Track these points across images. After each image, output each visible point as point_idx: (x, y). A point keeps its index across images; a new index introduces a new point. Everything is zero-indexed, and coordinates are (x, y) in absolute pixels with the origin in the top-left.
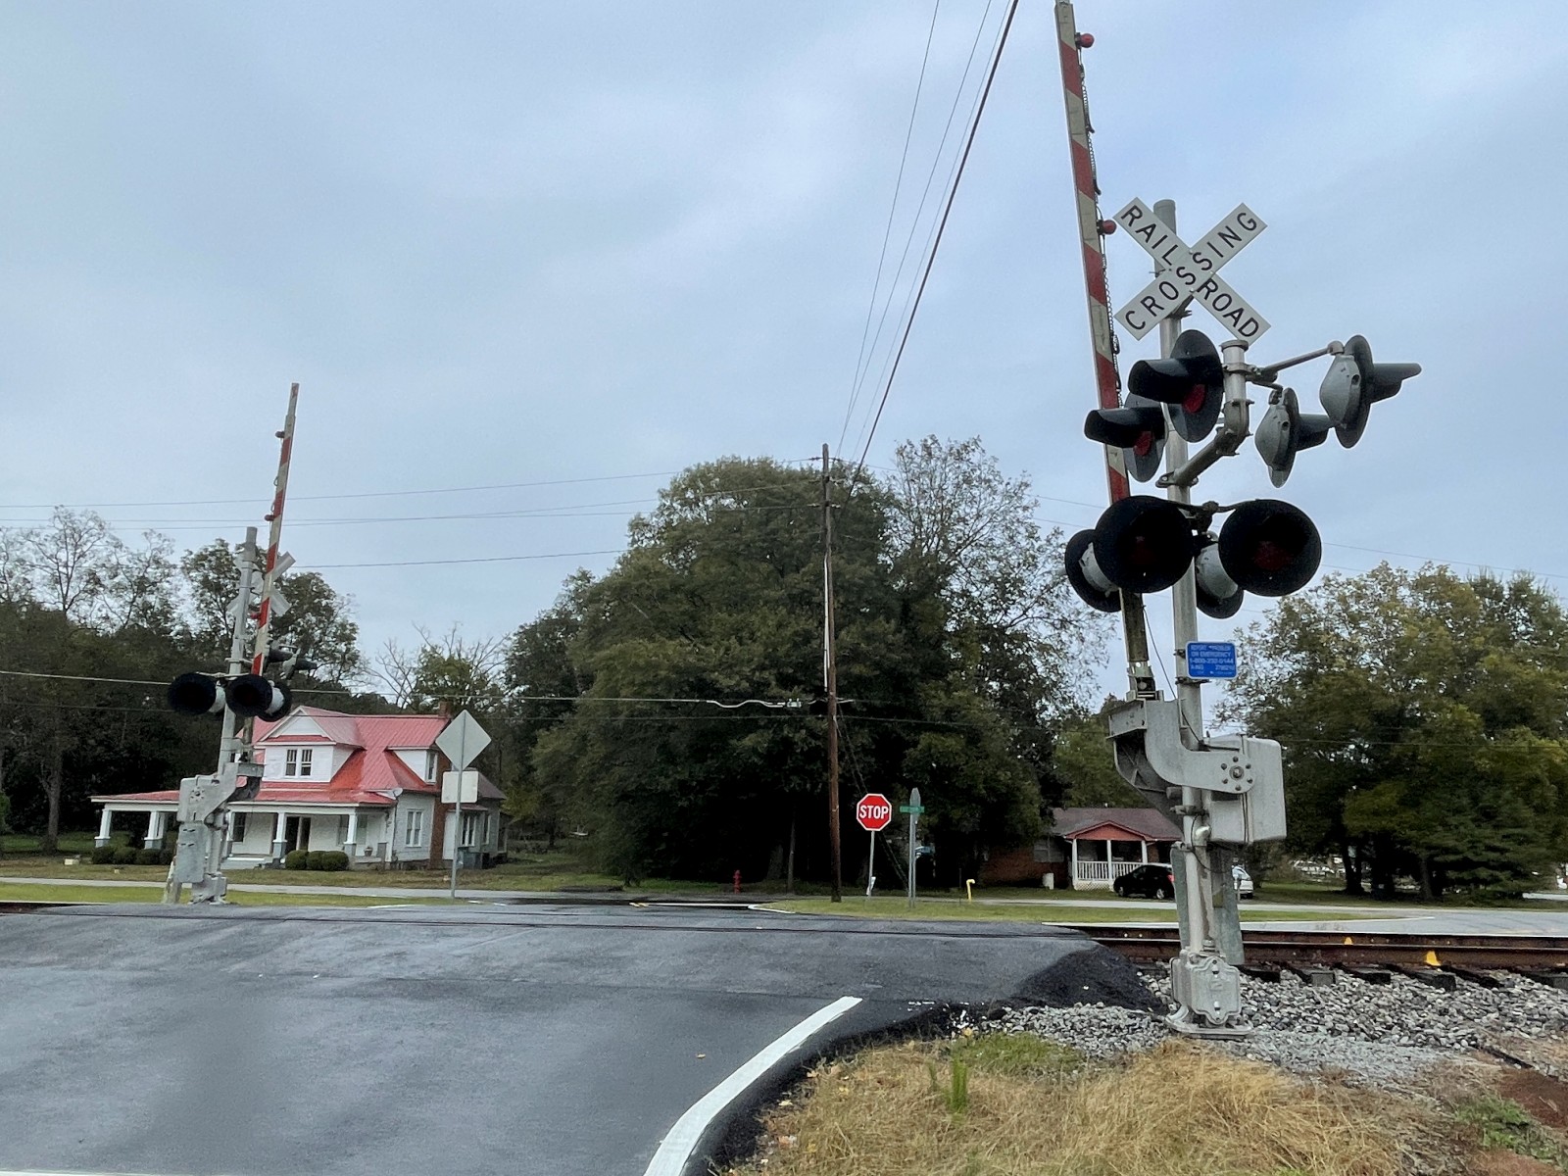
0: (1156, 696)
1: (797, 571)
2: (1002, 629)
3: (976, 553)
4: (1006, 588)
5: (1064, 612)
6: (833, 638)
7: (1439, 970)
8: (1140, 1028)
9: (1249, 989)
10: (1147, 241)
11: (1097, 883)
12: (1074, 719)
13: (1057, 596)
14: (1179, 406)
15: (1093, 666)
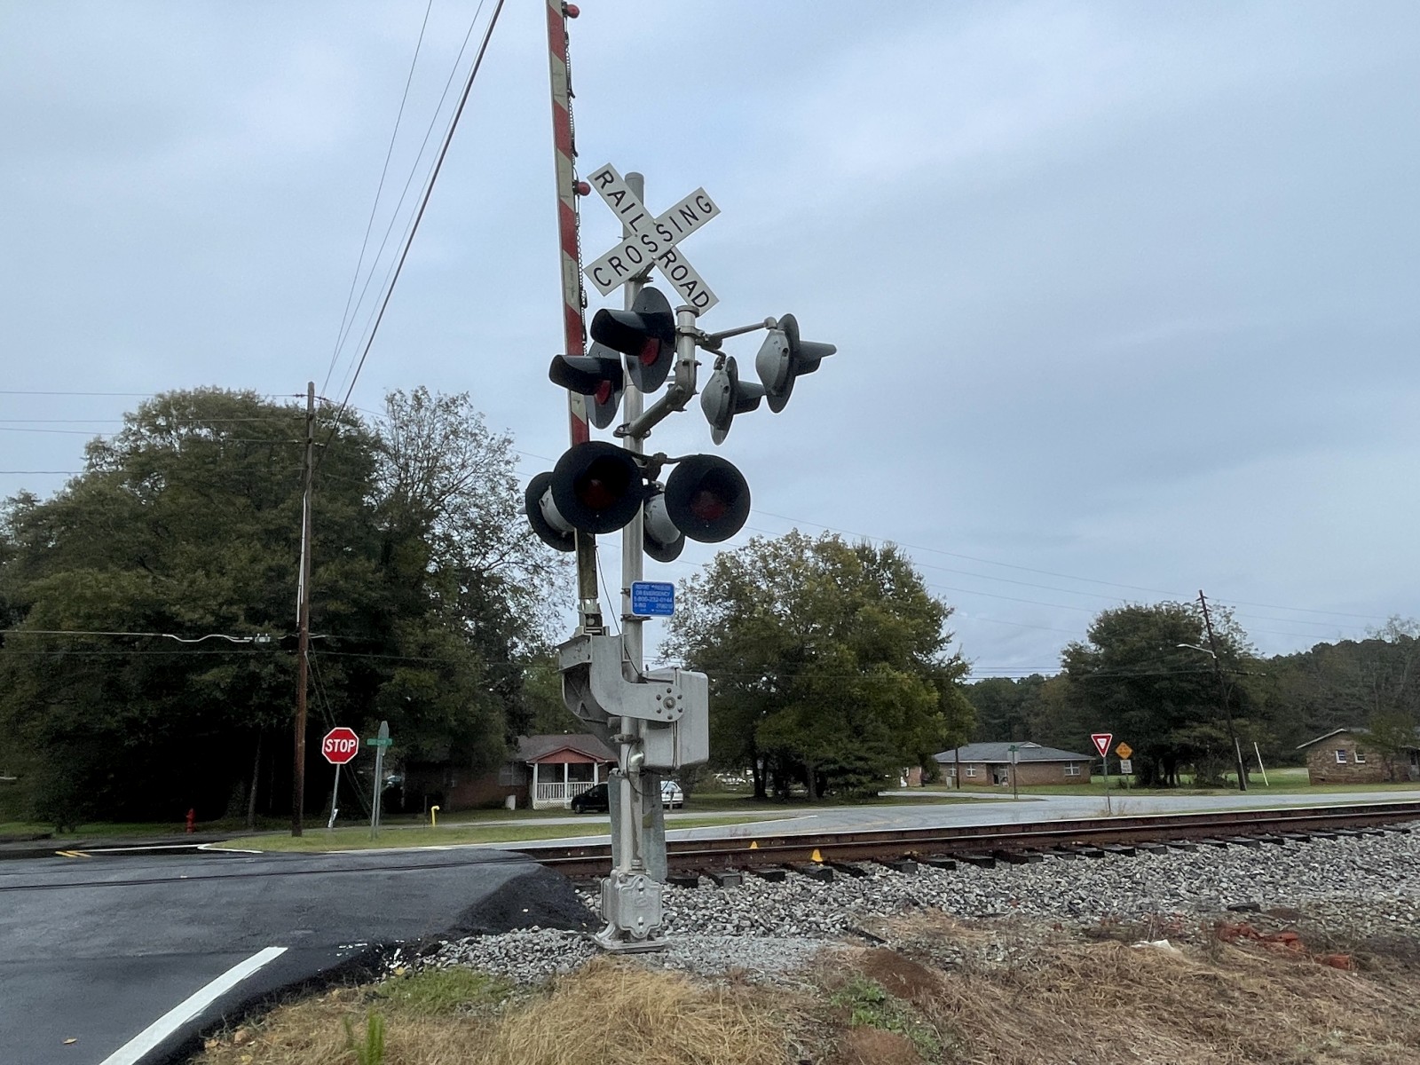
0: (603, 632)
1: (276, 506)
2: (479, 572)
3: (459, 500)
4: (486, 534)
5: (537, 558)
6: (308, 575)
7: (821, 865)
8: (570, 948)
9: (671, 896)
10: (617, 205)
11: (554, 802)
12: (542, 656)
13: (532, 544)
14: (635, 358)
15: (560, 608)
